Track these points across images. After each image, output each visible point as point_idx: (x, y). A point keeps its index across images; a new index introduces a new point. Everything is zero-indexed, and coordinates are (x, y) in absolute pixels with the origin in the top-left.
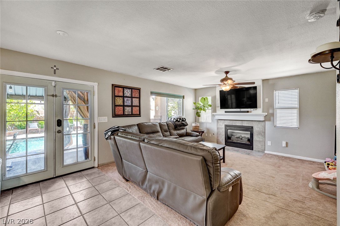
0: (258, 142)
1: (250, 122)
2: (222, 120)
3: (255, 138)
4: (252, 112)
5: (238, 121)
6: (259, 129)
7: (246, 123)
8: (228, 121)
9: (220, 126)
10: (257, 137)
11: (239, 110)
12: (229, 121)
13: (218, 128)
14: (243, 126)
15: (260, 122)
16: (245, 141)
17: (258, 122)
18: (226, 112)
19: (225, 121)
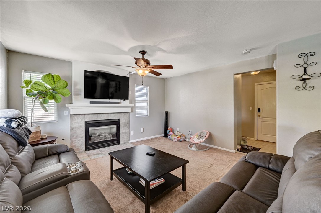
0: (124, 134)
1: (117, 114)
2: (81, 116)
3: (122, 130)
4: (122, 103)
5: (104, 114)
6: (124, 121)
7: (113, 116)
8: (90, 116)
9: (77, 125)
10: (123, 129)
11: (108, 100)
12: (92, 115)
13: (72, 129)
14: (109, 120)
15: (126, 114)
16: (110, 137)
17: (124, 113)
18: (91, 103)
19: (85, 115)
